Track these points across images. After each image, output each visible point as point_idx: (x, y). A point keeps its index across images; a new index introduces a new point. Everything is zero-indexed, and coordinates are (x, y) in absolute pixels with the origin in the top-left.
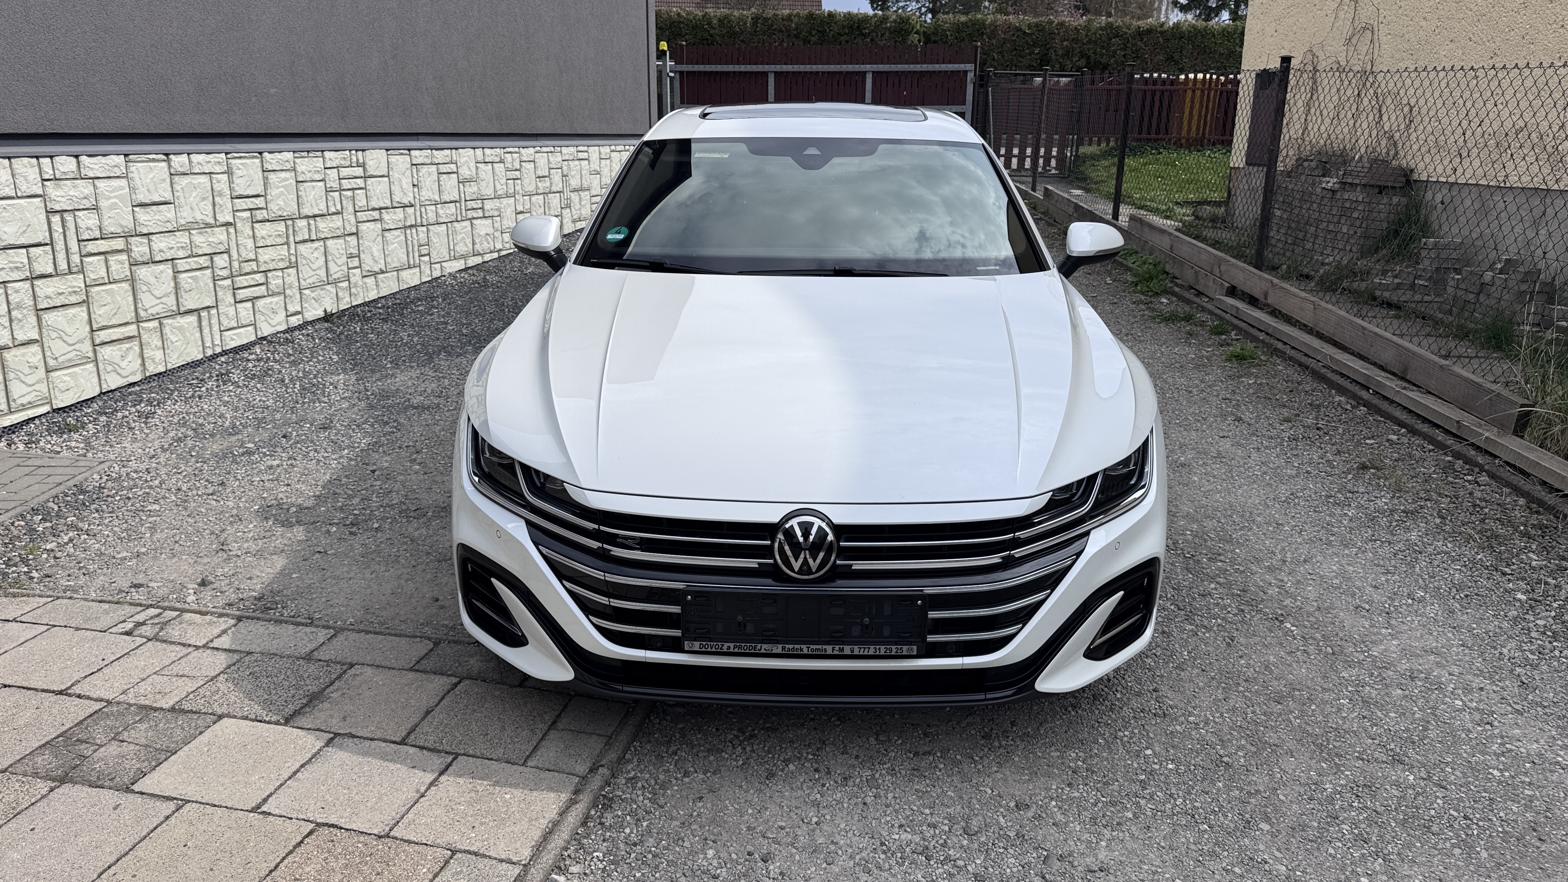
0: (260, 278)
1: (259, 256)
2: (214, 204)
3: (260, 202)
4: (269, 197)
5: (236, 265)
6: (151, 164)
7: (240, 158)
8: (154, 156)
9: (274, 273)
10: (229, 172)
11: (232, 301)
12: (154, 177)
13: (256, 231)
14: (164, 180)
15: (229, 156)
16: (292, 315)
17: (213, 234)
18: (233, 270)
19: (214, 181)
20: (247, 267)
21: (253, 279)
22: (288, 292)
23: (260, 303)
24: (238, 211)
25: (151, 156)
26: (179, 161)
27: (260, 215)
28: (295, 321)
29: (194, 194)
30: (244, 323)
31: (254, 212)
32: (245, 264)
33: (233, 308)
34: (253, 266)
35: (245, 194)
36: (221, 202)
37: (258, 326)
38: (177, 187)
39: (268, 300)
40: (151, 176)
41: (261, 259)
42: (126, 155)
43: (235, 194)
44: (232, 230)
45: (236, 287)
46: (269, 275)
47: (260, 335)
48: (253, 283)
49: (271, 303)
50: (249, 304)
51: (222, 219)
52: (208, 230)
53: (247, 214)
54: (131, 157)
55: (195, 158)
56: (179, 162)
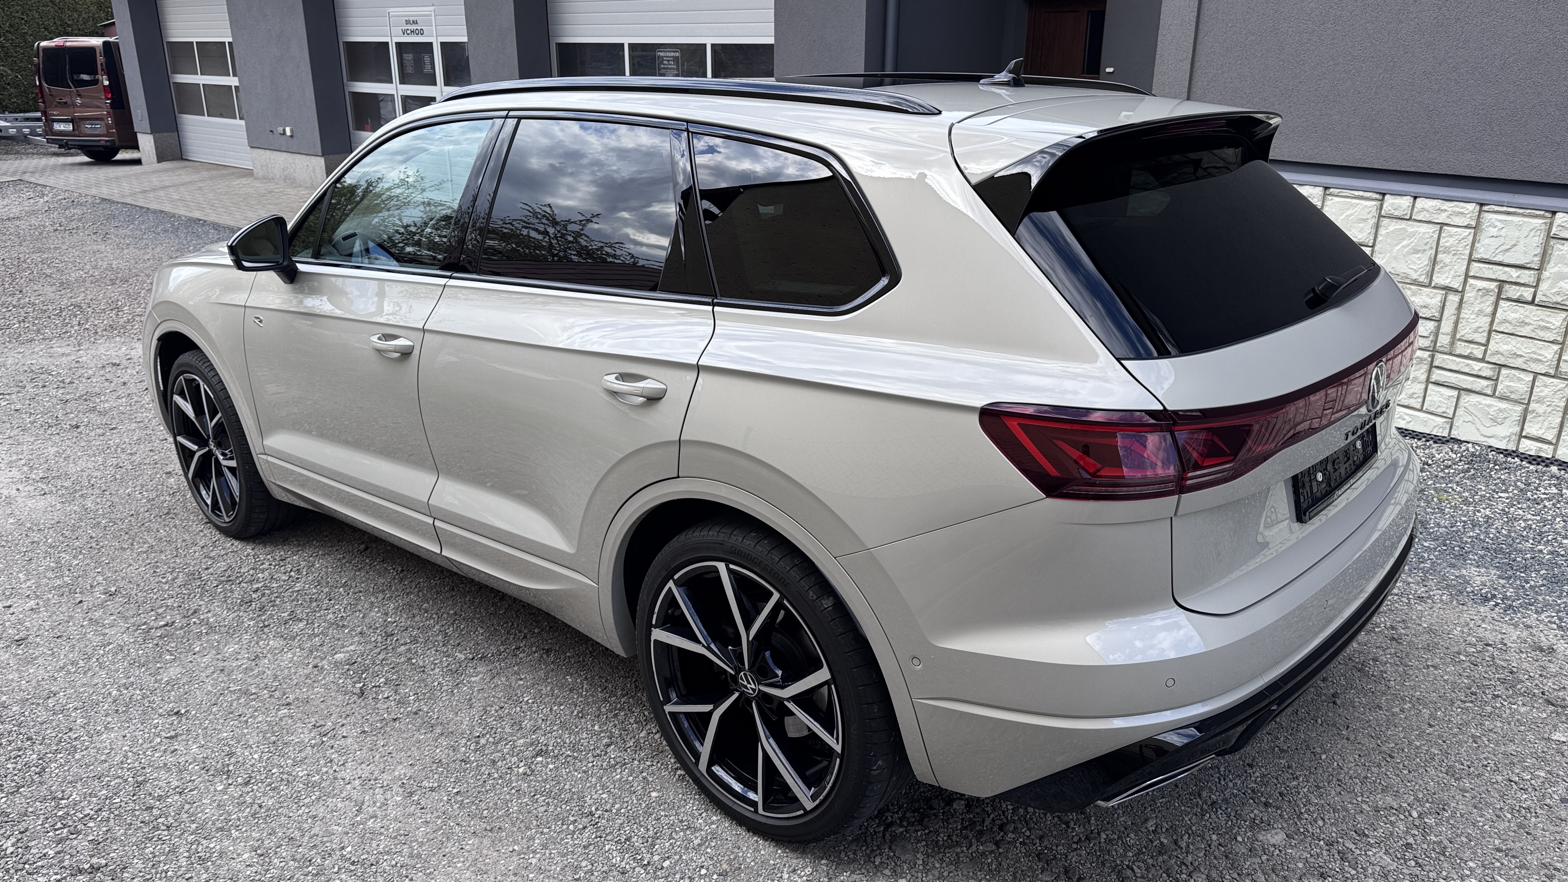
0: (1487, 370)
1: (1492, 342)
2: (1434, 262)
3: (1527, 277)
4: (1546, 274)
5: (1444, 340)
6: (1354, 201)
7: (1509, 213)
8: (1361, 193)
9: (1513, 371)
10: (1476, 228)
11: (1423, 377)
12: (1351, 215)
13: (1500, 311)
14: (1365, 220)
15: (1486, 208)
16: (1525, 437)
17: (1421, 294)
18: (1438, 344)
19: (1443, 235)
20: (1462, 348)
21: (1468, 365)
22: (1533, 406)
23: (1468, 400)
24: (1474, 277)
25: (1357, 193)
26: (1397, 204)
27: (1513, 292)
28: (1528, 447)
29: (1405, 243)
30: (1432, 409)
31: (1507, 286)
32: (1463, 344)
33: (1423, 386)
34: (1478, 352)
35: (1496, 259)
36: (1447, 261)
37: (1456, 423)
38: (1382, 231)
39: (1488, 401)
40: (1349, 212)
41: (1492, 346)
42: (1326, 188)
43: (1476, 256)
44: (1454, 298)
45: (1436, 363)
46: (1504, 371)
47: (1454, 434)
48: (1467, 370)
49: (1489, 406)
50: (1455, 393)
51: (1439, 279)
52: (1412, 287)
53: (1493, 285)
54: (1331, 190)
55: (1421, 203)
56: (1393, 204)
